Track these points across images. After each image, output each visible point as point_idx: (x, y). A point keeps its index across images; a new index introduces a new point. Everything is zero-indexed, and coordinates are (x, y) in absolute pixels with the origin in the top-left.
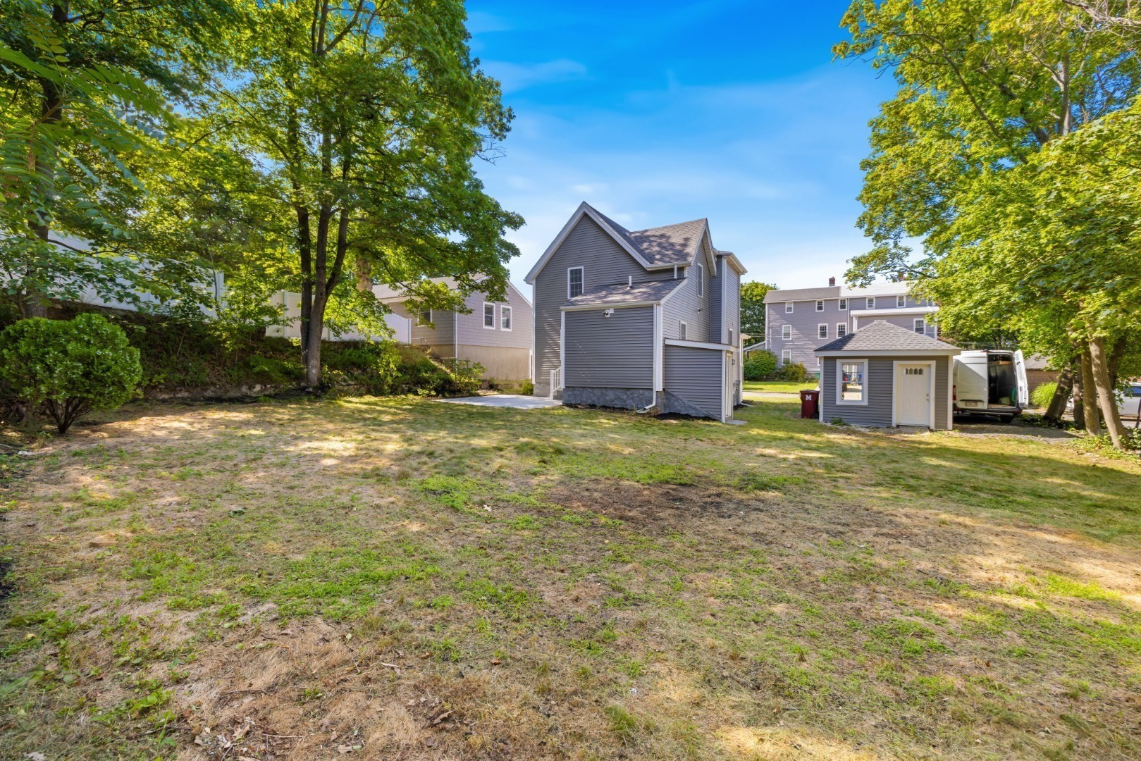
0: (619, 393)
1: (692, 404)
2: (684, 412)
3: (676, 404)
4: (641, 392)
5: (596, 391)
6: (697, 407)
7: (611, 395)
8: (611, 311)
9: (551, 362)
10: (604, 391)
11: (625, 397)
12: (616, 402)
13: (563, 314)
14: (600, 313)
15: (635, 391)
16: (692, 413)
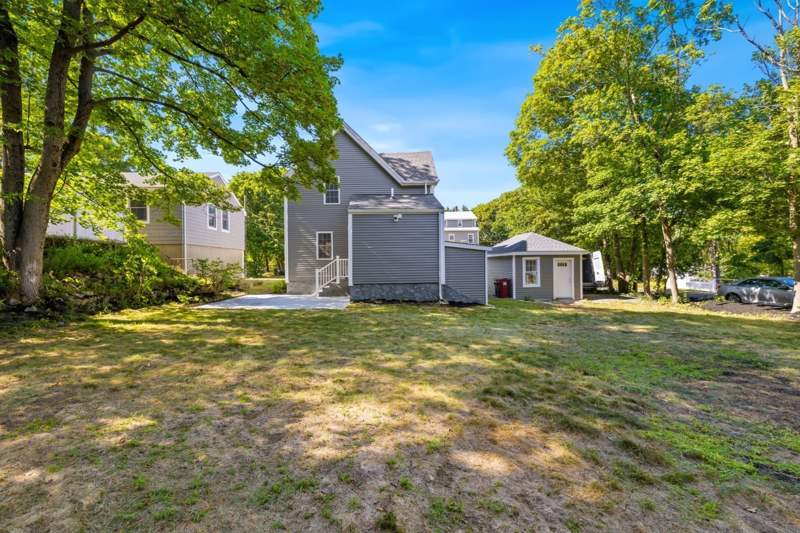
0: (407, 288)
1: (463, 293)
2: (457, 300)
3: (451, 294)
4: (428, 285)
5: (385, 287)
6: (468, 295)
7: (399, 291)
8: (400, 216)
9: (307, 261)
10: (393, 287)
11: (413, 291)
12: (404, 296)
13: (350, 217)
14: (389, 217)
15: (422, 286)
16: (464, 300)
